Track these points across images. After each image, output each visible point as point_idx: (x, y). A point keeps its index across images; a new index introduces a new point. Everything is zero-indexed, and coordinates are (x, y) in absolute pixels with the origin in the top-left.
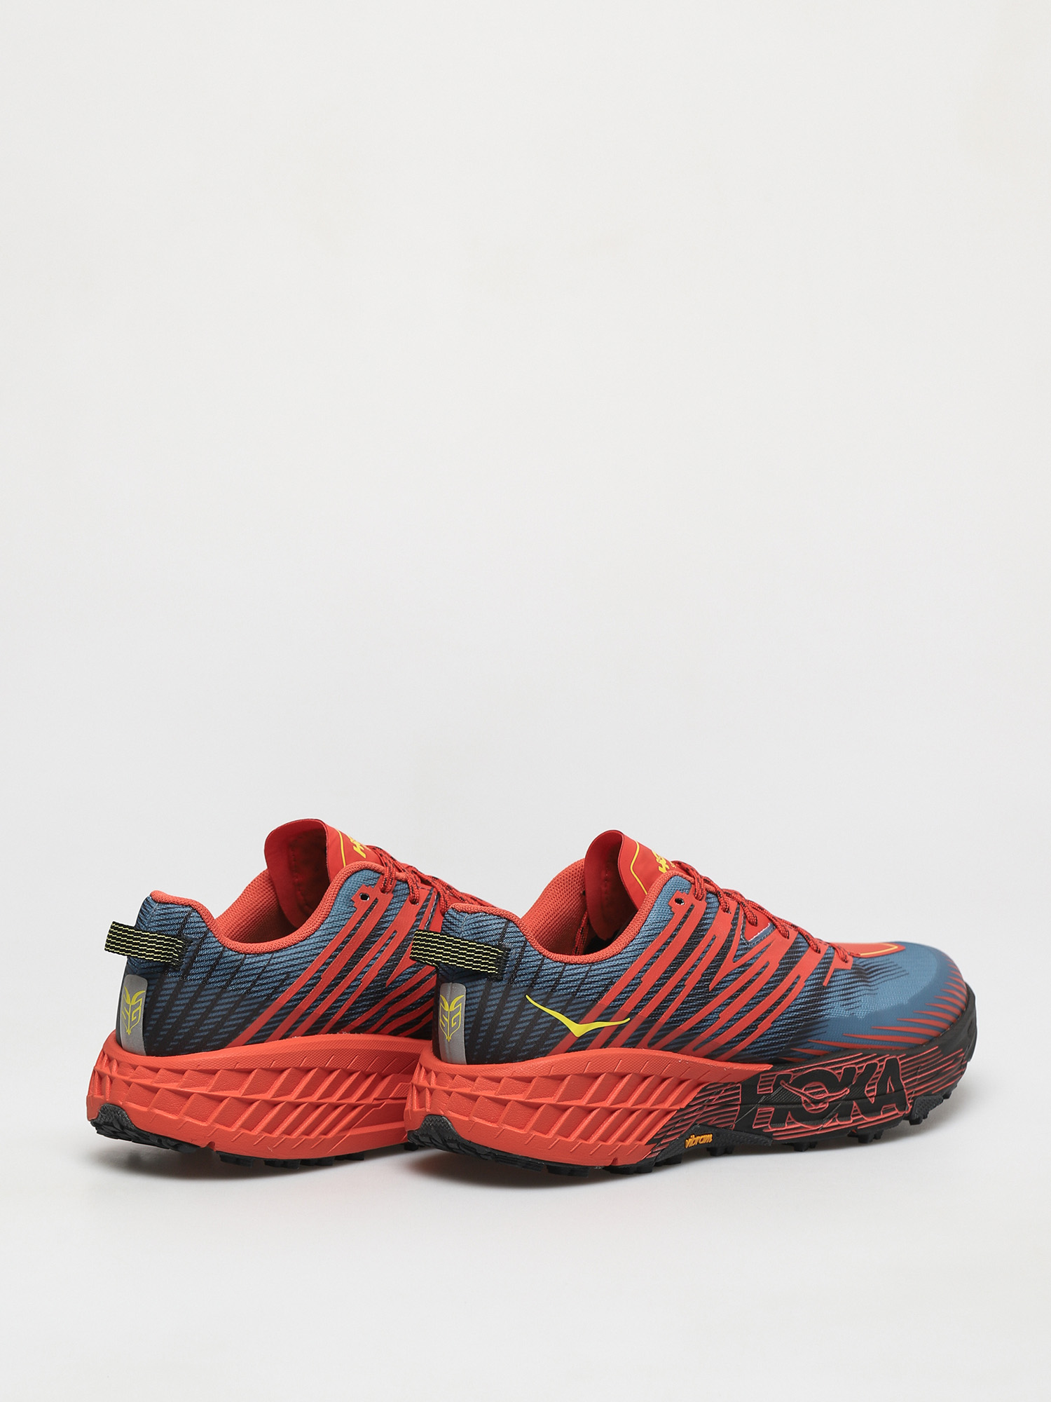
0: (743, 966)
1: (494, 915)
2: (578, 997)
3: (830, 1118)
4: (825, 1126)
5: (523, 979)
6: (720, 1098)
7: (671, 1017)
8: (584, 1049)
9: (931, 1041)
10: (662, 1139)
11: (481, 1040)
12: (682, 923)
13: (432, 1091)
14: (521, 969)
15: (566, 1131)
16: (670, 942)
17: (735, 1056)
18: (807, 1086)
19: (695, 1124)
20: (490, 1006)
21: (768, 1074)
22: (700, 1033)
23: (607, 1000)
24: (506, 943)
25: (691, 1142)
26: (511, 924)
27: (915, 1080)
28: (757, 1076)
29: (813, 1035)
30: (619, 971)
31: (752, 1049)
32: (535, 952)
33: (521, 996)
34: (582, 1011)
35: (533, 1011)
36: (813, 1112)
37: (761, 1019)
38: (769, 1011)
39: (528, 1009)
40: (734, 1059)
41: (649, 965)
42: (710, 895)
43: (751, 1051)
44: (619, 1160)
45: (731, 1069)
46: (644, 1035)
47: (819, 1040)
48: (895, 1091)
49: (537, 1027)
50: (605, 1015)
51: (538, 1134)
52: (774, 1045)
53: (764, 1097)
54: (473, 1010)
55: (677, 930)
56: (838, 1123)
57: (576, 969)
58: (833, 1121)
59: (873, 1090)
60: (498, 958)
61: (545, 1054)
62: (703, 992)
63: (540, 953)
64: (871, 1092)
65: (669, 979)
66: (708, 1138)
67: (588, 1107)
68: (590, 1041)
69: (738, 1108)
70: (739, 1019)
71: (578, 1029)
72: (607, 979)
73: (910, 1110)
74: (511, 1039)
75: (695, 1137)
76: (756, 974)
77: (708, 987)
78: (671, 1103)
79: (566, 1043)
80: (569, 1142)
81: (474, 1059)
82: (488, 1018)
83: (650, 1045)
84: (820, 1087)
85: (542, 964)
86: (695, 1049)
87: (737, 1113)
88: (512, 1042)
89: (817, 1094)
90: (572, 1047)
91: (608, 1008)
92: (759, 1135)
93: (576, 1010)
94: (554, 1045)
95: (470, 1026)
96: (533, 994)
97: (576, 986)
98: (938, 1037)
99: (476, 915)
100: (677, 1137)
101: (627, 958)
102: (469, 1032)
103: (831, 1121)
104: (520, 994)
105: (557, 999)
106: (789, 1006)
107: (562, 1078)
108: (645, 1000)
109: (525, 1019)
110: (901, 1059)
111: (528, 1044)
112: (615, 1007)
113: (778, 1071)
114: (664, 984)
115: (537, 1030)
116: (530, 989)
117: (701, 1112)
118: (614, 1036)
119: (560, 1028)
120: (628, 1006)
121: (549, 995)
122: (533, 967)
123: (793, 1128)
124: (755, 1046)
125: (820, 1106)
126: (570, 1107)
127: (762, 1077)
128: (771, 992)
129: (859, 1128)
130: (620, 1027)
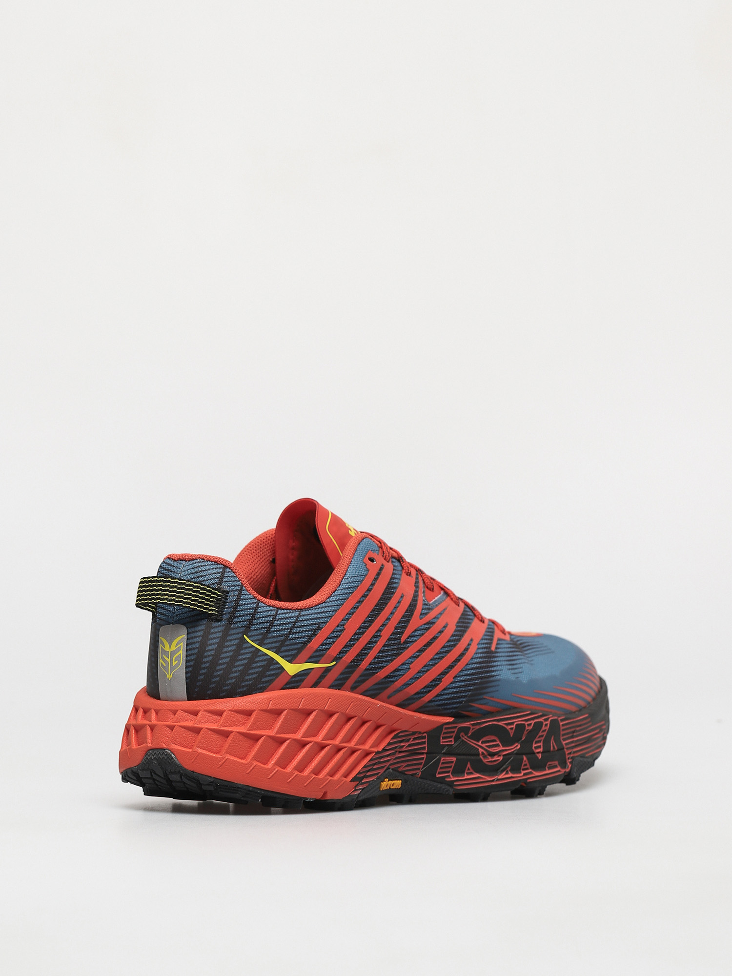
0: (428, 623)
1: (212, 562)
2: (291, 639)
3: (503, 771)
4: (500, 777)
5: (242, 619)
6: (410, 745)
7: (370, 664)
8: (297, 687)
9: (581, 710)
10: (363, 778)
11: (202, 677)
12: (376, 579)
13: (152, 728)
14: (239, 611)
15: (283, 763)
16: (367, 595)
17: (421, 707)
18: (484, 739)
19: (388, 768)
20: (211, 645)
21: (450, 726)
22: (394, 682)
23: (315, 643)
24: (224, 586)
25: (386, 785)
26: (228, 570)
27: (572, 742)
28: (440, 728)
29: (487, 693)
30: (325, 618)
31: (437, 701)
32: (250, 597)
33: (239, 636)
34: (294, 652)
35: (251, 650)
36: (489, 764)
37: (444, 673)
38: (451, 667)
39: (246, 648)
40: (421, 710)
41: (350, 614)
42: (394, 560)
43: (436, 703)
44: (328, 793)
45: (420, 718)
46: (347, 678)
47: (493, 697)
48: (558, 750)
49: (255, 665)
50: (314, 657)
51: (259, 764)
52: (455, 699)
53: (446, 748)
54: (194, 649)
55: (373, 584)
56: (510, 775)
57: (287, 613)
58: (507, 773)
59: (539, 747)
60: (218, 600)
61: (262, 690)
62: (396, 644)
63: (255, 598)
64: (538, 748)
65: (367, 629)
66: (398, 784)
67: (303, 741)
68: (302, 681)
69: (424, 756)
70: (426, 671)
71: (292, 669)
72: (315, 624)
73: (569, 769)
74: (232, 675)
75: (388, 781)
76: (439, 632)
77: (400, 639)
78: (370, 744)
79: (281, 680)
80: (287, 773)
81: (194, 696)
82: (209, 656)
83: (353, 689)
84: (495, 741)
85: (258, 607)
86: (389, 697)
87: (423, 761)
88: (232, 678)
89: (493, 747)
90: (287, 684)
91: (317, 651)
92: (441, 783)
93: (289, 650)
94: (271, 681)
95: (192, 663)
96: (250, 634)
97: (288, 629)
98: (585, 707)
99: (194, 561)
100: (374, 778)
101: (331, 606)
102: (191, 669)
103: (504, 773)
104: (238, 633)
105: (272, 640)
106: (467, 664)
107: (278, 713)
108: (348, 646)
109: (244, 657)
110: (562, 720)
111: (247, 680)
112: (323, 650)
113: (459, 723)
114: (364, 633)
115: (255, 668)
116: (247, 629)
117: (394, 757)
118: (322, 677)
119: (275, 666)
120: (334, 651)
121: (265, 636)
122: (249, 609)
123: (471, 779)
124: (439, 698)
125: (495, 758)
126: (287, 739)
127: (446, 728)
128: (452, 649)
129: (528, 781)
130: (328, 670)
